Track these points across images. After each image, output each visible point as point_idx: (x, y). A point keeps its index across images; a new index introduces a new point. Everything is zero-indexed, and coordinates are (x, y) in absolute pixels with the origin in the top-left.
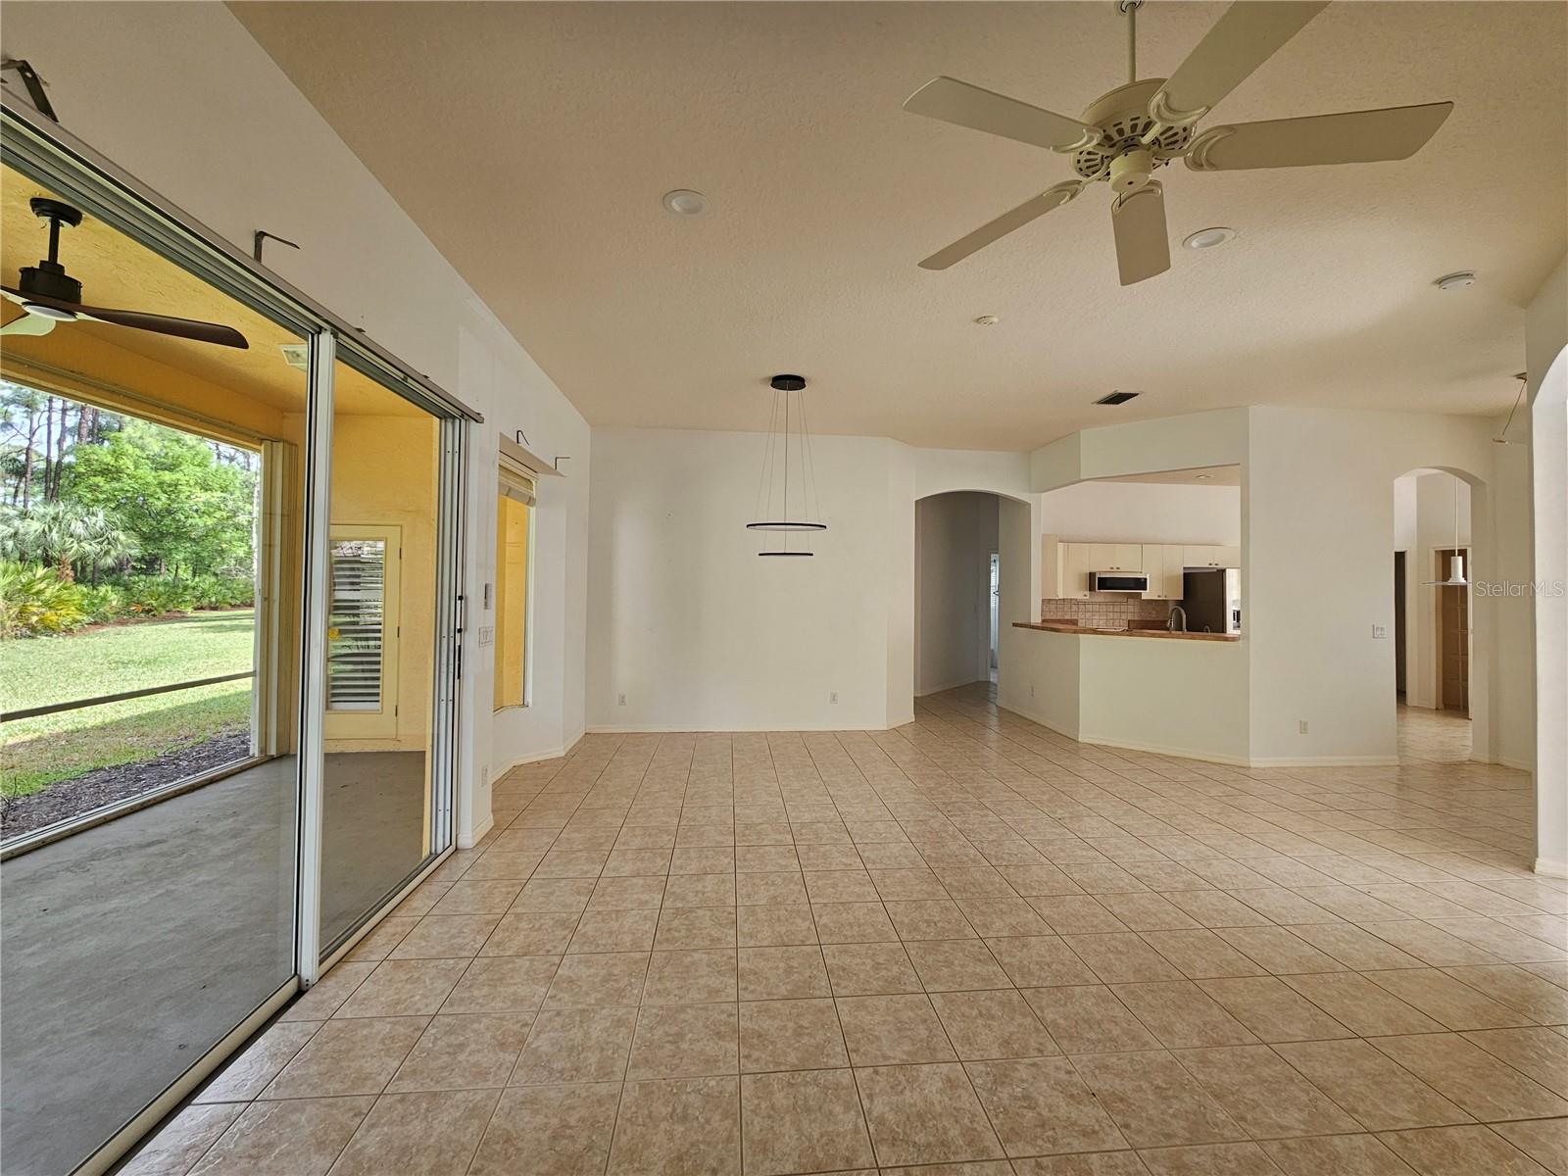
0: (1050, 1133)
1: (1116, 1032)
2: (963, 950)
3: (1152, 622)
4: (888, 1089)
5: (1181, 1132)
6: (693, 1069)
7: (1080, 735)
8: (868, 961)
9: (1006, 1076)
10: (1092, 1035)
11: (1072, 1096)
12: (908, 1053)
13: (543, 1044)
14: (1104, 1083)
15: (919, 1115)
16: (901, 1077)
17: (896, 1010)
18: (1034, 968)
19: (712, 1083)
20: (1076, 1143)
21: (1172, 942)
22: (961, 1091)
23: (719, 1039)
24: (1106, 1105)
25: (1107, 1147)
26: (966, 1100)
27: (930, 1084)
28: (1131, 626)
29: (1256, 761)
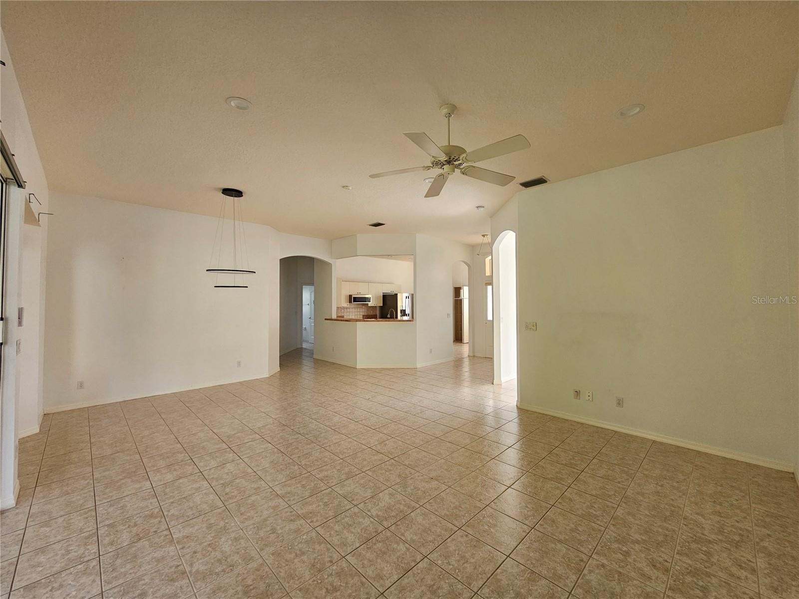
0: (428, 494)
1: (427, 460)
2: (366, 453)
3: (370, 316)
4: (373, 506)
5: (457, 478)
6: (292, 537)
7: (357, 365)
8: (334, 470)
9: (406, 485)
10: (422, 463)
11: (427, 482)
12: (372, 493)
13: (199, 566)
14: (433, 474)
15: (389, 508)
16: (375, 501)
17: (357, 482)
18: (393, 451)
19: (304, 537)
20: (435, 493)
21: (426, 429)
22: (396, 495)
23: (294, 522)
24: (437, 480)
25: (444, 489)
26: (399, 497)
27: (385, 499)
28: (364, 317)
29: (420, 365)
